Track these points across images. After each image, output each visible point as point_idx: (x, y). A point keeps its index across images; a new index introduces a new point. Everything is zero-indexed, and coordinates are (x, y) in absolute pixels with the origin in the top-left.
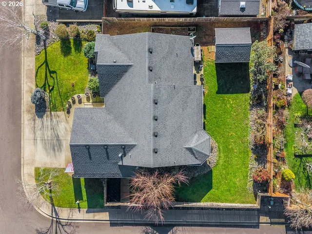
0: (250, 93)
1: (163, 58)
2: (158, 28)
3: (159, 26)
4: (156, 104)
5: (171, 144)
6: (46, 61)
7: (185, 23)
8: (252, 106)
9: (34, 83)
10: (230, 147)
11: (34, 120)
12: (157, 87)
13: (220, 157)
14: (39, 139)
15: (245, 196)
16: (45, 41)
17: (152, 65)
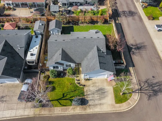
6: (57, 100)
8: (78, 25)
14: (100, 102)
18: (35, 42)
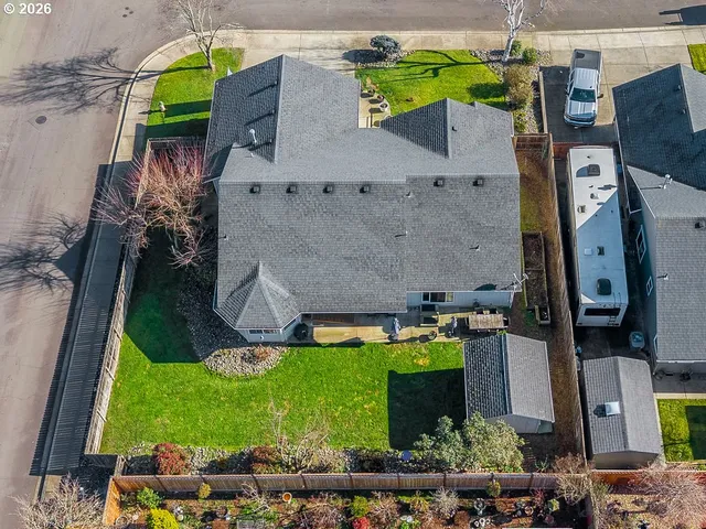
0: (391, 450)
1: (467, 214)
2: (540, 248)
3: (546, 250)
4: (362, 191)
5: (270, 226)
6: (457, 64)
7: (557, 303)
8: (355, 454)
9: (414, 48)
10: (253, 404)
11: (340, 48)
12: (400, 192)
13: (230, 380)
14: (301, 54)
15: (122, 438)
16: (499, 61)
17: (447, 187)
18: (601, 252)
